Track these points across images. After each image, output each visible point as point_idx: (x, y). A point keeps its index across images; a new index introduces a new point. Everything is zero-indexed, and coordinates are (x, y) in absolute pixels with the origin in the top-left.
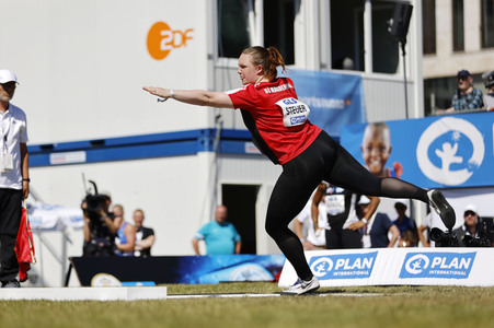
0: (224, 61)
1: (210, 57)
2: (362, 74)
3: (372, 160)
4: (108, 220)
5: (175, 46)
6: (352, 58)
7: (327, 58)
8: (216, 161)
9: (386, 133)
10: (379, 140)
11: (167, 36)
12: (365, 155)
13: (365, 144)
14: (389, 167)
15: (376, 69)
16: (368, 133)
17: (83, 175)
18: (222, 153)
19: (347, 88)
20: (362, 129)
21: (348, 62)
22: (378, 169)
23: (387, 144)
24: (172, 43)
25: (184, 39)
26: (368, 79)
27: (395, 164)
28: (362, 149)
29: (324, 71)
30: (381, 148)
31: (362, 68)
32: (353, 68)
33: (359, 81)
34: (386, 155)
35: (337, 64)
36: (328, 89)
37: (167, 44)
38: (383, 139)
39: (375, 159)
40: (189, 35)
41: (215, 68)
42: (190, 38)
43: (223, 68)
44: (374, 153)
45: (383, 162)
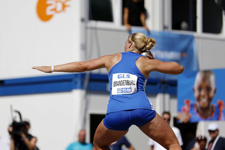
0: (93, 23)
1: (83, 20)
2: (195, 34)
3: (202, 98)
4: (26, 140)
5: (57, 12)
6: (187, 21)
7: (168, 21)
8: (85, 97)
9: (212, 78)
10: (207, 83)
11: (51, 5)
12: (196, 94)
13: (196, 86)
14: (214, 104)
15: (205, 30)
16: (199, 78)
17: (11, 107)
18: (90, 90)
19: (183, 44)
20: (194, 75)
21: (184, 25)
22: (206, 105)
23: (213, 86)
24: (54, 10)
25: (64, 6)
26: (199, 38)
27: (218, 101)
28: (194, 90)
29: (166, 31)
30: (208, 89)
31: (195, 30)
32: (188, 29)
33: (192, 39)
34: (212, 94)
35: (176, 26)
36: (169, 45)
37: (52, 10)
38: (209, 82)
39: (204, 97)
40: (67, 3)
41: (86, 28)
42: (68, 6)
43: (92, 28)
44: (203, 93)
45: (210, 99)
